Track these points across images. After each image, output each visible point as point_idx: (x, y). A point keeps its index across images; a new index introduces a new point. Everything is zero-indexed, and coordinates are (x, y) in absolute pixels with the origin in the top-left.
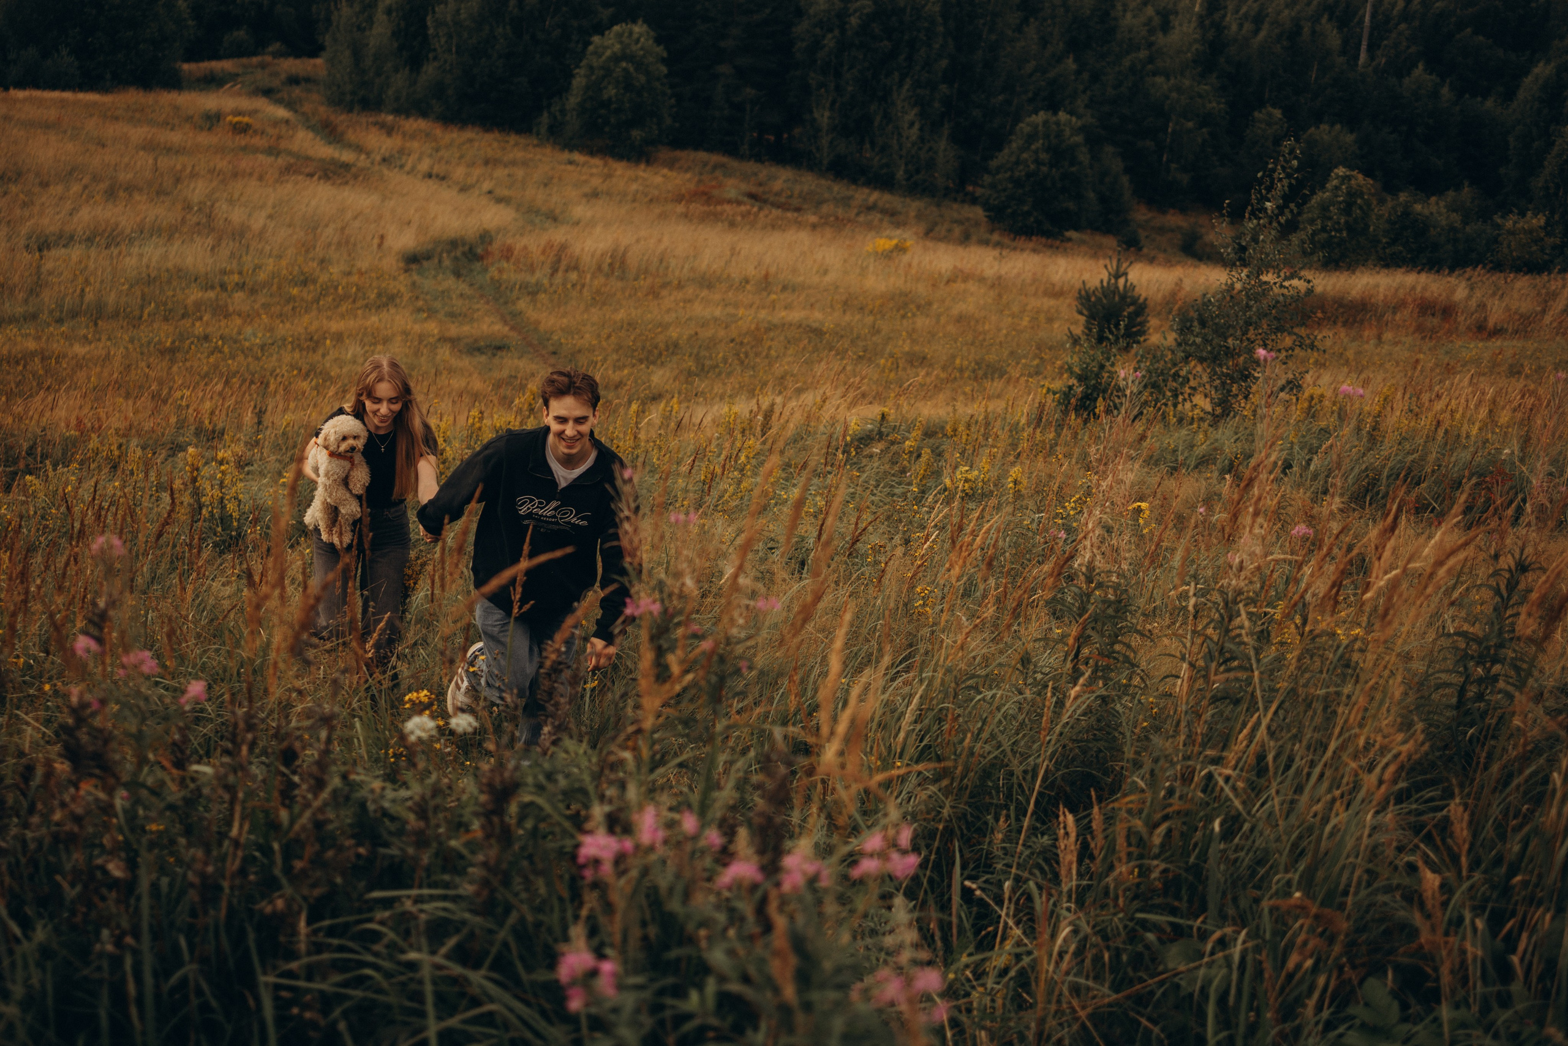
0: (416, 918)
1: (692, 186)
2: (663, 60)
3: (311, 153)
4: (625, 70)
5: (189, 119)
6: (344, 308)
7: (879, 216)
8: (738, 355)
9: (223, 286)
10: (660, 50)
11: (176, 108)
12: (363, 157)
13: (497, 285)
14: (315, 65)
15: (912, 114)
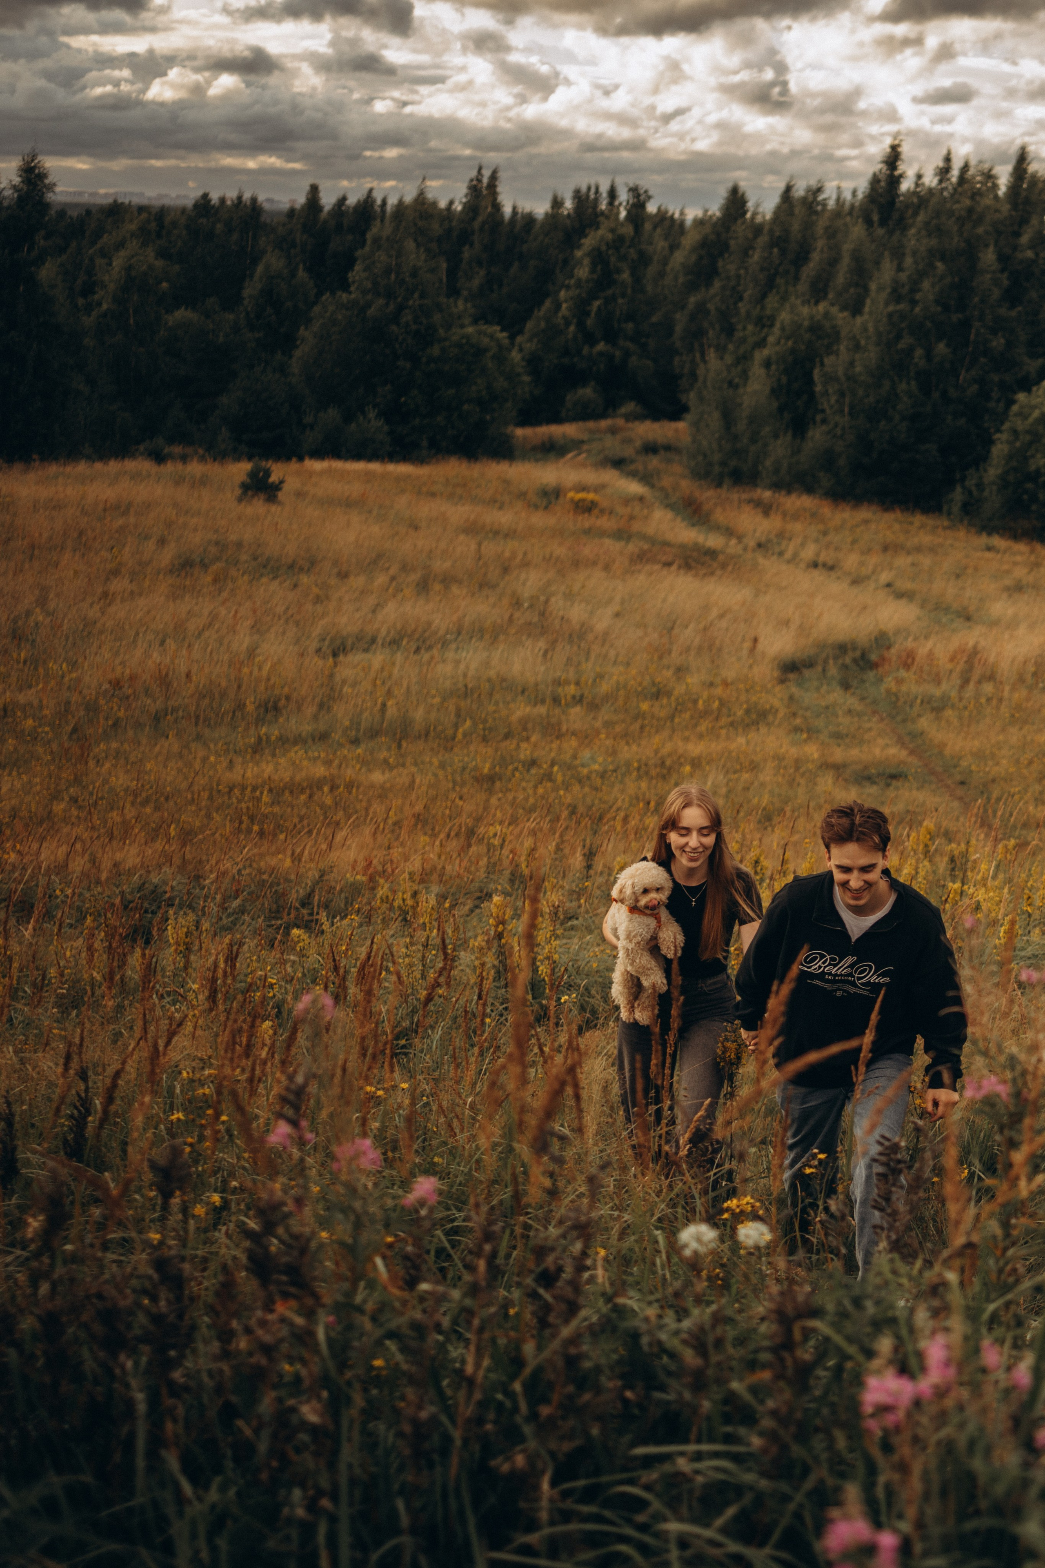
3: (670, 537)
5: (522, 495)
6: (703, 727)
9: (556, 700)
11: (507, 482)
12: (733, 542)
13: (894, 699)
14: (677, 431)
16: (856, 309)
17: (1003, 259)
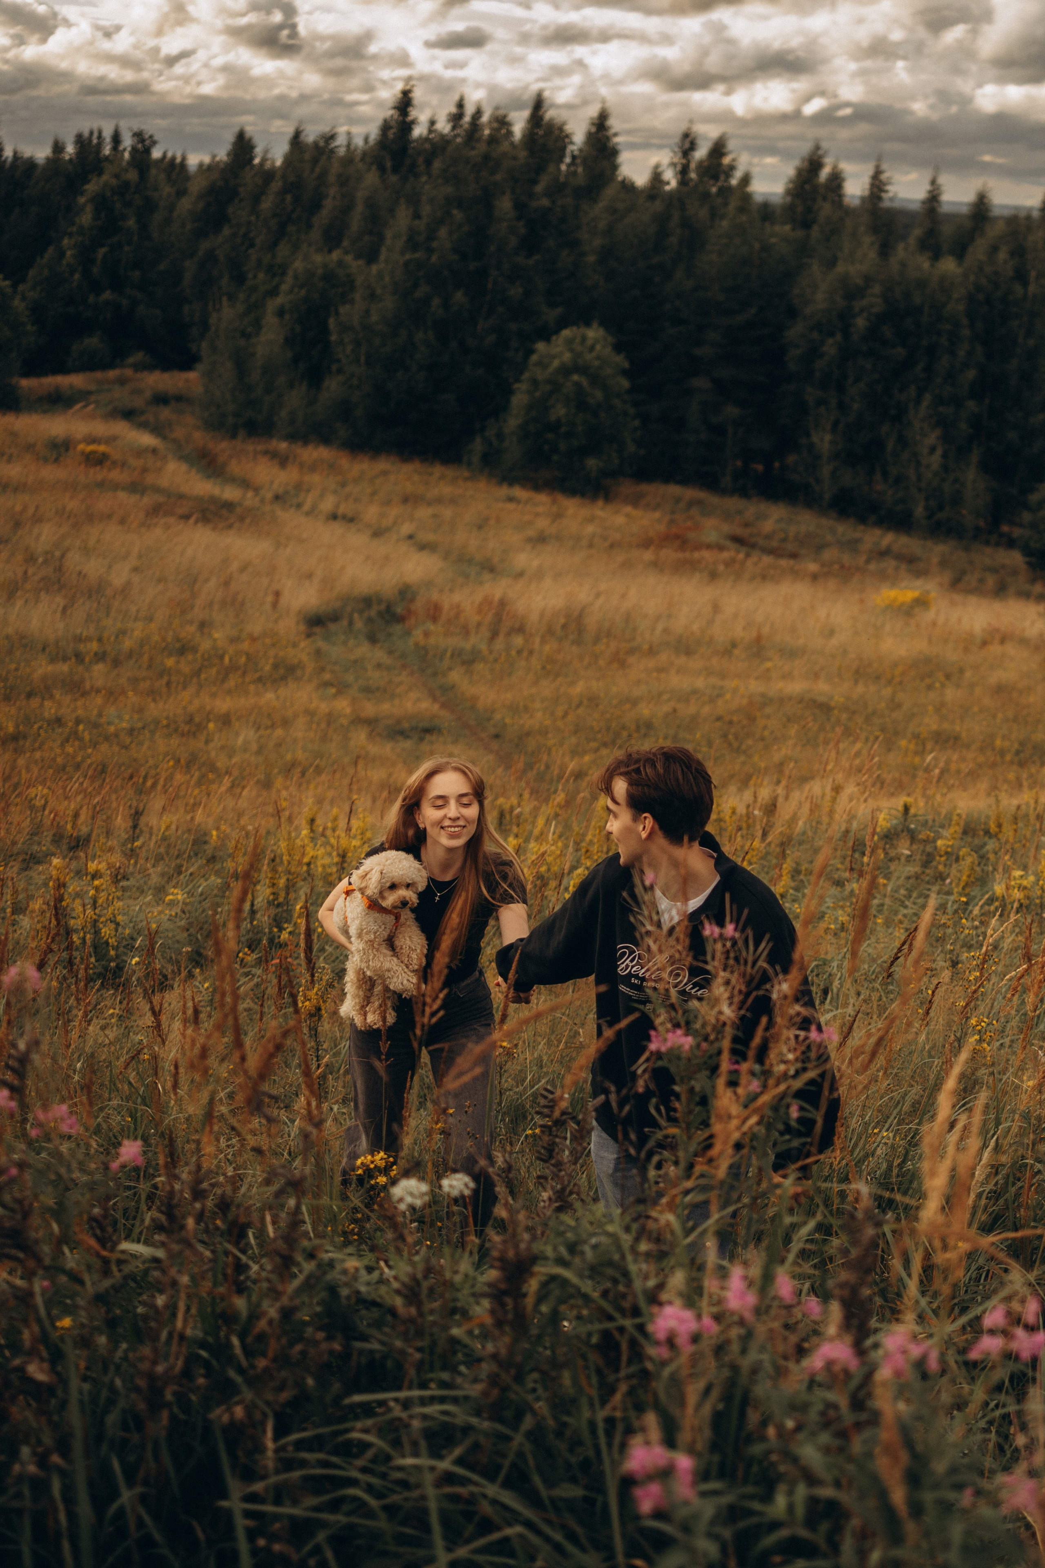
0: (407, 1426)
1: (662, 528)
2: (625, 373)
3: (185, 489)
4: (578, 385)
5: (30, 448)
6: (231, 683)
7: (894, 563)
8: (725, 736)
9: (79, 657)
10: (620, 360)
11: (14, 434)
12: (250, 494)
13: (423, 652)
14: (187, 380)
15: (932, 438)
16: (371, 256)
17: (519, 206)
